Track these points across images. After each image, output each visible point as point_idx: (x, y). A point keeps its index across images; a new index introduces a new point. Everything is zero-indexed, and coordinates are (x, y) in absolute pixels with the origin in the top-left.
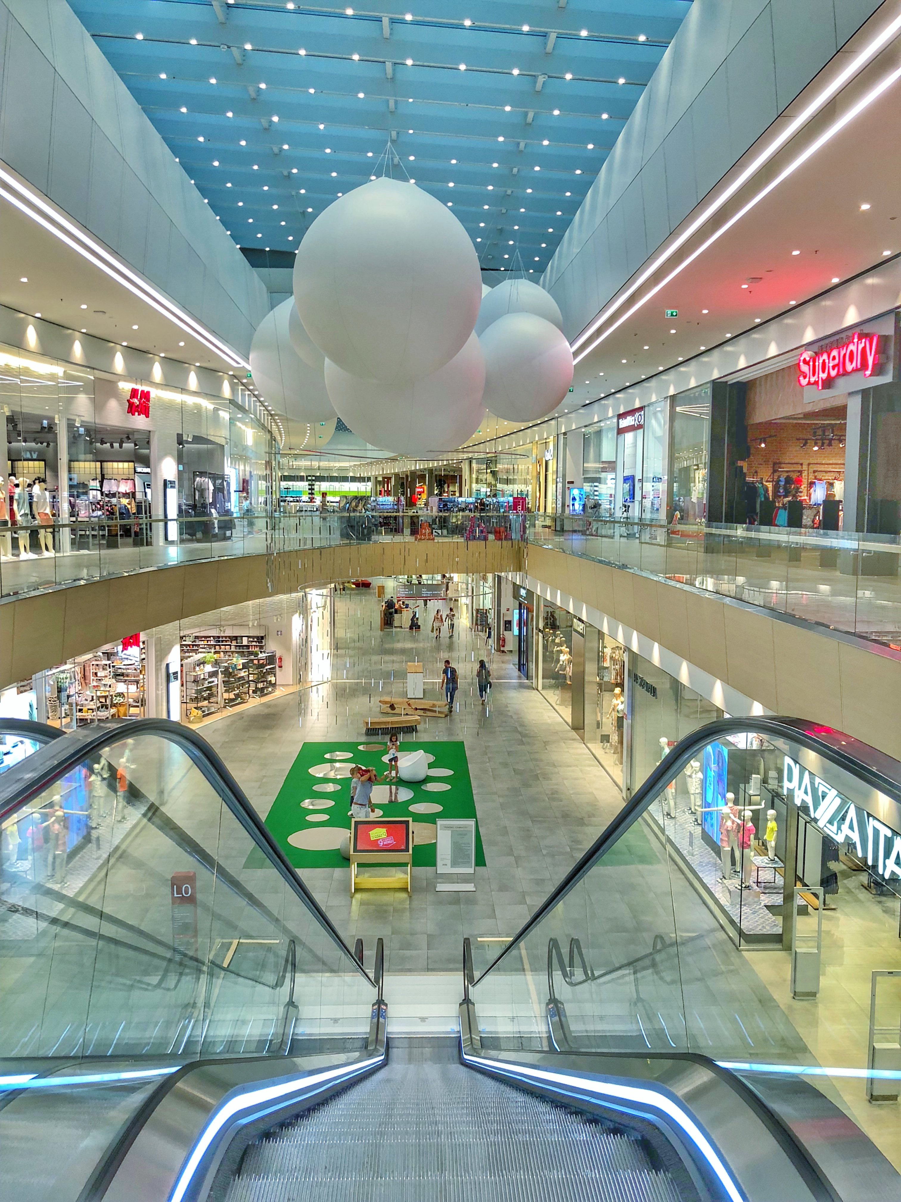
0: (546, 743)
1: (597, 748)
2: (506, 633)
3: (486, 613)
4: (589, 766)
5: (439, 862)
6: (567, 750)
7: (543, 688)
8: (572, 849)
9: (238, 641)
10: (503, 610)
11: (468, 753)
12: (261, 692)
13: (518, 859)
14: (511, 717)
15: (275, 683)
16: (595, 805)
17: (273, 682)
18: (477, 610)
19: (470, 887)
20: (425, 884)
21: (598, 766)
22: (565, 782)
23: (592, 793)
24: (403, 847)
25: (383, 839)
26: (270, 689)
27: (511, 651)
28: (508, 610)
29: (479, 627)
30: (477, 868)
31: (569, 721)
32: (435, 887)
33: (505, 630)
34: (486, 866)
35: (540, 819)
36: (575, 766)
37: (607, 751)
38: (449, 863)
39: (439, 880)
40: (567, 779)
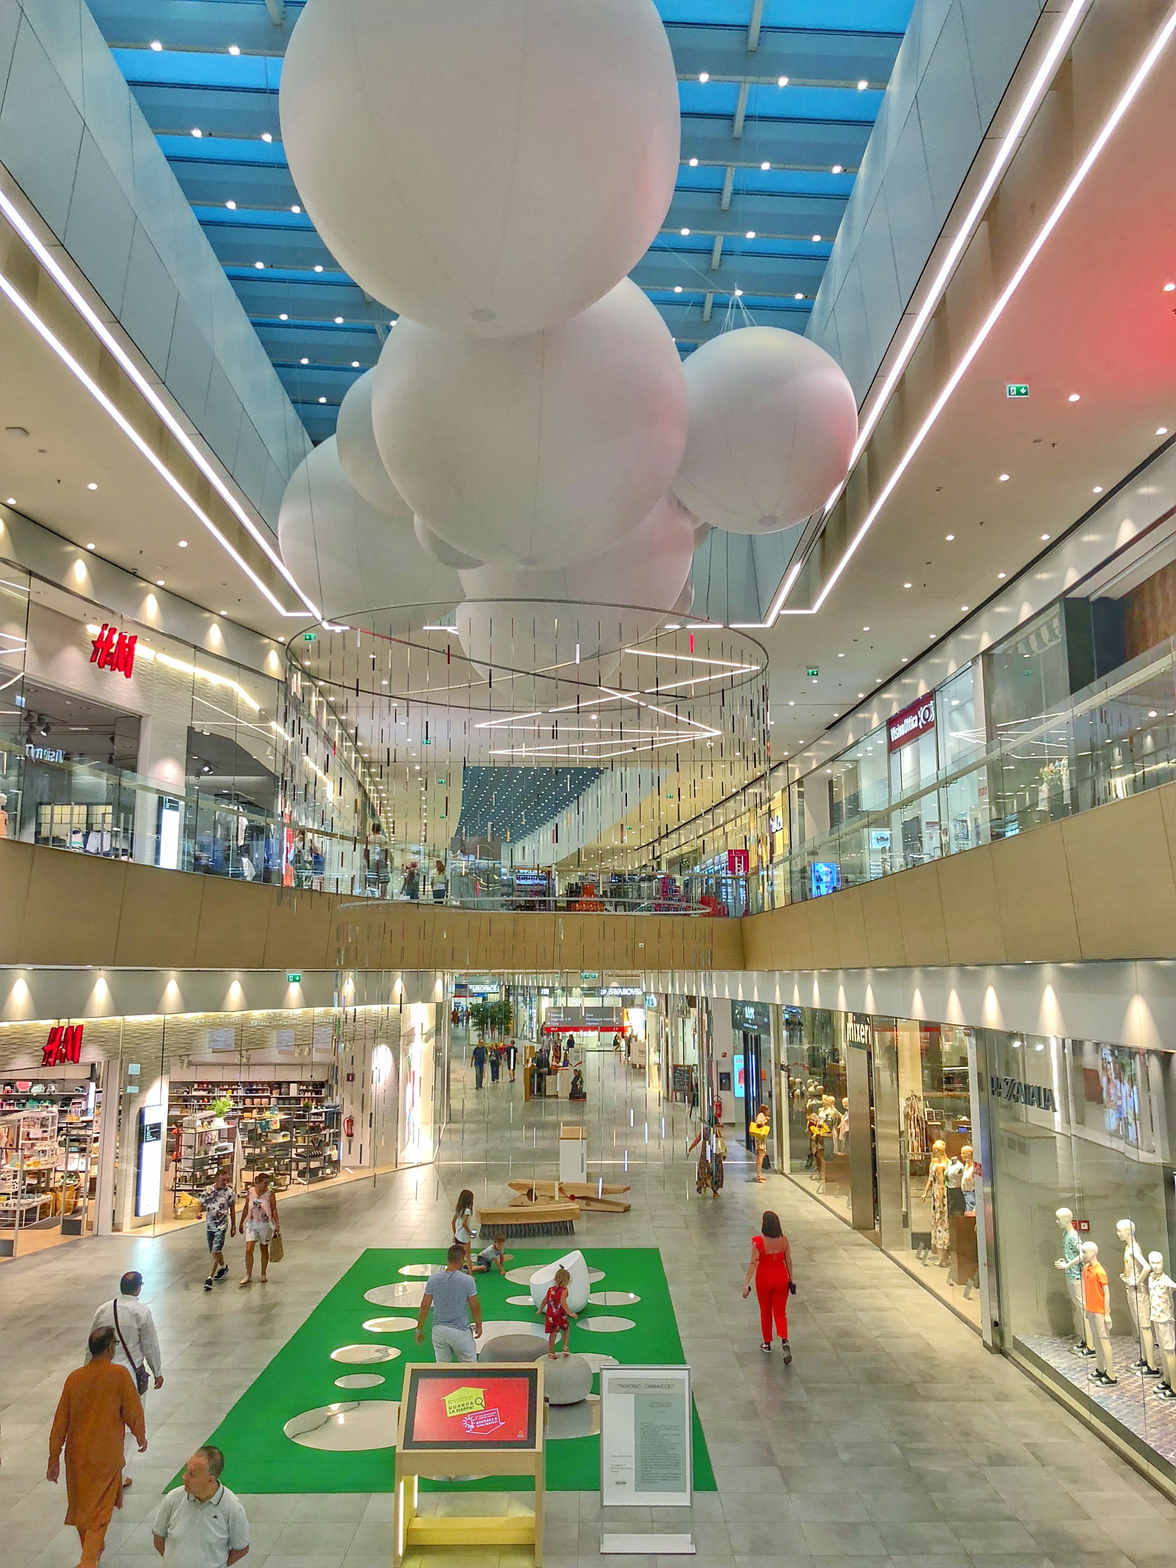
0: (811, 1251)
1: (908, 1257)
2: (723, 1094)
3: (688, 1072)
4: (899, 1287)
5: (608, 1477)
6: (852, 1261)
7: (792, 1170)
8: (905, 1451)
9: (283, 1090)
10: (717, 1056)
11: (667, 1267)
12: (312, 1175)
13: (786, 1472)
14: (743, 1212)
15: (338, 1162)
16: (932, 1358)
17: (335, 1158)
18: (675, 1067)
19: (682, 1543)
20: (574, 1533)
21: (916, 1288)
22: (860, 1315)
23: (917, 1335)
24: (521, 1436)
25: (475, 1414)
26: (328, 1171)
27: (733, 1125)
28: (724, 1055)
29: (678, 1094)
30: (697, 1494)
31: (849, 1216)
32: (599, 1543)
33: (721, 1089)
34: (716, 1490)
35: (824, 1385)
36: (872, 1287)
37: (927, 1262)
38: (630, 1476)
39: (608, 1525)
40: (862, 1310)
